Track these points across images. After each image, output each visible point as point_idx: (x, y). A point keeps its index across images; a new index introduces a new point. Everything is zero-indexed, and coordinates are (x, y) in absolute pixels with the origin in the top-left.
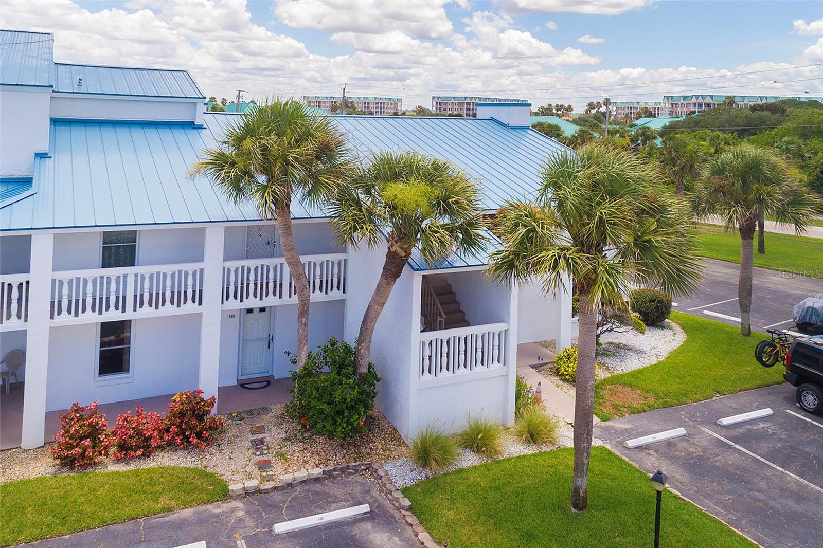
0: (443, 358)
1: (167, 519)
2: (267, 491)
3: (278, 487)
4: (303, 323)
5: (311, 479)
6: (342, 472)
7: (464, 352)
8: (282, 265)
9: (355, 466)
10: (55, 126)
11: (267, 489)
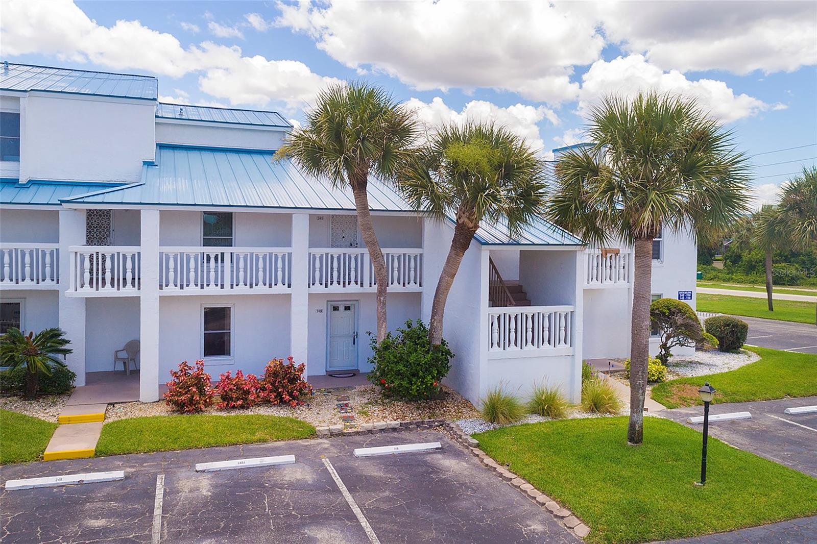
0: (511, 333)
1: (261, 446)
2: (349, 435)
3: (360, 432)
4: (382, 301)
5: (389, 429)
6: (418, 426)
7: (531, 330)
8: (362, 255)
9: (429, 421)
10: (160, 149)
11: (350, 433)
